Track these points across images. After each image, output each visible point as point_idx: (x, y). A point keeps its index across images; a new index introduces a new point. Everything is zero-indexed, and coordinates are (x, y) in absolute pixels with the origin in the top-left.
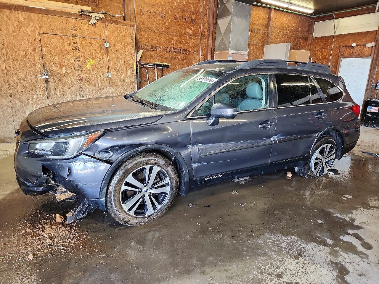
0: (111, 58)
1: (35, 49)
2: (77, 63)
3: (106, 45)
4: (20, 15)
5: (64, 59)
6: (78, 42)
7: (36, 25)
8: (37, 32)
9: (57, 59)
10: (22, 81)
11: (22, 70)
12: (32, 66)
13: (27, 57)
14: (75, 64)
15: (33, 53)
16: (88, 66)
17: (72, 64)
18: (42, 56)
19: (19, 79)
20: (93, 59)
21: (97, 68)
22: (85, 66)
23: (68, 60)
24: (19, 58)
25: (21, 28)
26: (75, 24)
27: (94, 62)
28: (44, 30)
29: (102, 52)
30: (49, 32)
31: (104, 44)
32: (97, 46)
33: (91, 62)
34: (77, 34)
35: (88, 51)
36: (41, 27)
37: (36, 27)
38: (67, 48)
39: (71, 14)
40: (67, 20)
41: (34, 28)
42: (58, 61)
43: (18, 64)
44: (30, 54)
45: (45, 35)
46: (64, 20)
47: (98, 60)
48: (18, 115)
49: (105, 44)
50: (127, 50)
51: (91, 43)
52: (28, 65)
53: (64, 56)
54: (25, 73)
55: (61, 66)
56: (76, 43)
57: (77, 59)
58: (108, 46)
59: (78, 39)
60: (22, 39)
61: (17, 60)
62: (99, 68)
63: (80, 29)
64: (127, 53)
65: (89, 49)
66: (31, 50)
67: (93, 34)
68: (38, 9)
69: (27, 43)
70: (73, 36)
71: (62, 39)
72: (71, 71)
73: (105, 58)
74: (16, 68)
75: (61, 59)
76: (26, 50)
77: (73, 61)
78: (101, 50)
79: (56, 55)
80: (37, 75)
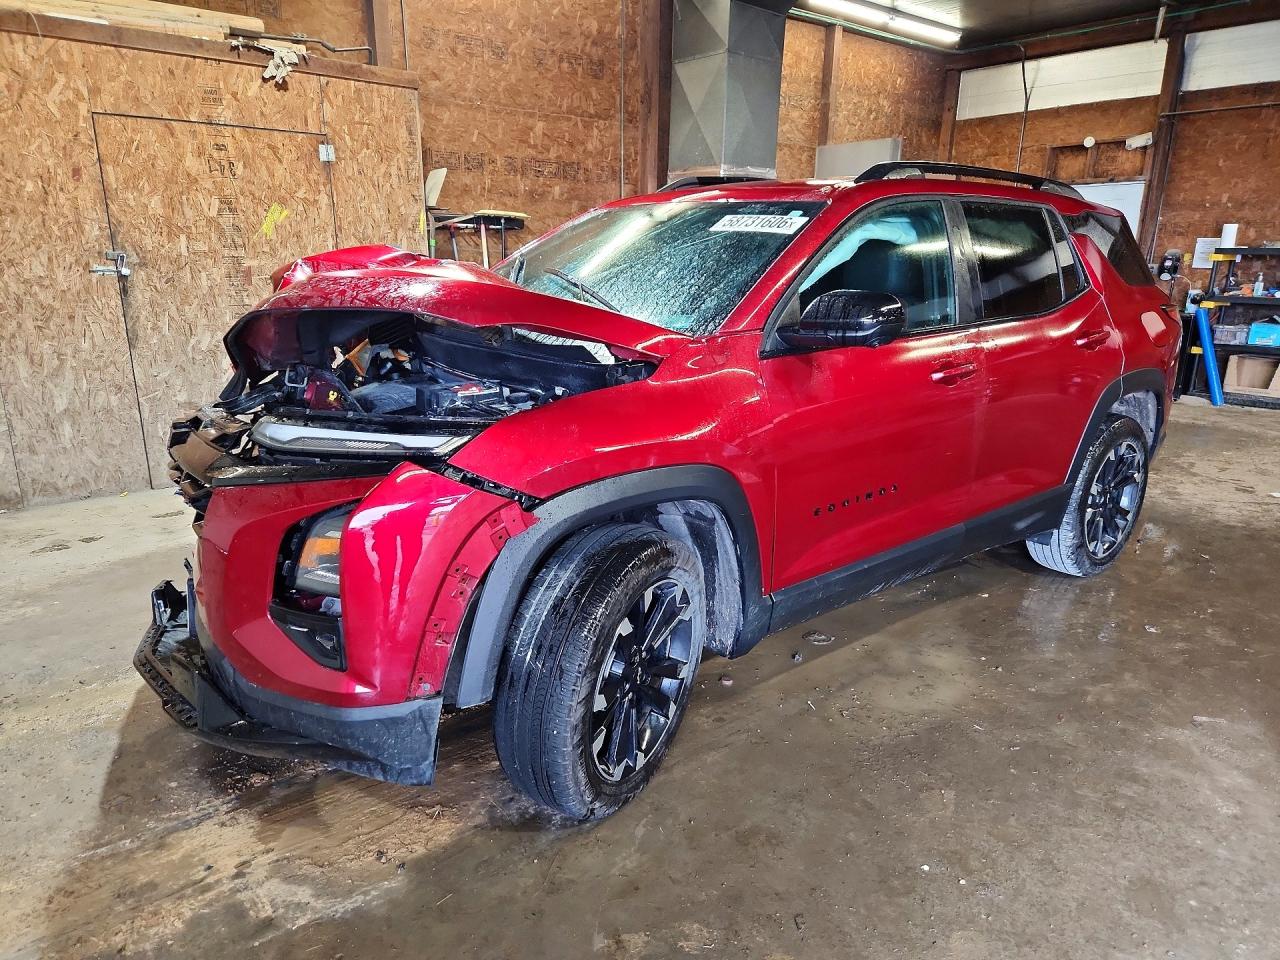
0: (343, 196)
1: (76, 172)
2: (227, 220)
3: (326, 153)
4: (19, 47)
5: (181, 204)
6: (228, 142)
7: (79, 83)
8: (83, 108)
9: (155, 205)
10: (36, 288)
11: (33, 248)
12: (71, 232)
13: (51, 201)
14: (221, 220)
15: (71, 186)
16: (267, 228)
17: (210, 221)
18: (105, 195)
19: (25, 282)
20: (283, 202)
21: (298, 236)
22: (254, 228)
23: (197, 207)
24: (19, 205)
25: (24, 96)
26: (217, 80)
27: (285, 213)
28: (106, 102)
29: (312, 177)
30: (125, 108)
31: (317, 151)
32: (294, 156)
33: (277, 215)
34: (225, 113)
35: (264, 173)
36: (95, 91)
37: (77, 93)
38: (191, 163)
39: (200, 43)
40: (187, 63)
41: (71, 95)
42: (160, 211)
43: (19, 227)
44: (62, 189)
45: (112, 121)
46: (178, 64)
47: (301, 208)
48: (25, 412)
49: (322, 148)
50: (394, 171)
51: (273, 148)
52: (55, 228)
53: (182, 193)
54: (44, 259)
55: (173, 232)
56: (220, 148)
57: (227, 204)
58: (332, 158)
59: (227, 131)
60: (27, 133)
61: (12, 212)
62: (304, 233)
63: (234, 95)
64: (394, 180)
65: (268, 168)
66: (62, 175)
67: (278, 116)
68: (83, 24)
69: (46, 149)
70: (211, 124)
71: (172, 135)
72: (206, 249)
73: (324, 200)
74: (10, 241)
75: (170, 204)
76: (46, 176)
77: (213, 213)
78: (309, 169)
79: (153, 191)
80: (87, 264)
